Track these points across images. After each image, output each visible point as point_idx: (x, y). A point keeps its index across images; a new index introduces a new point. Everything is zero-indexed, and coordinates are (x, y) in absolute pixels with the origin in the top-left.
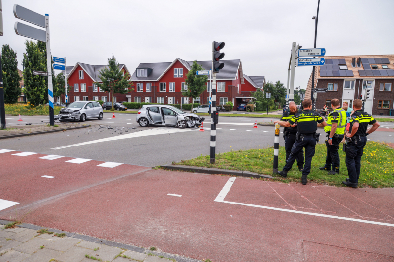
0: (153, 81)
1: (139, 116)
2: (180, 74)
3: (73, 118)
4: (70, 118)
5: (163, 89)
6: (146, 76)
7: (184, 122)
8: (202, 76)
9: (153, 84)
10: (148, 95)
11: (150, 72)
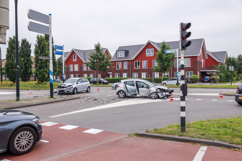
0: (130, 60)
1: (118, 89)
2: (151, 54)
3: (67, 91)
4: (66, 92)
5: (137, 66)
6: (124, 56)
7: (155, 94)
8: (170, 54)
9: (129, 63)
10: (125, 71)
11: (127, 53)
